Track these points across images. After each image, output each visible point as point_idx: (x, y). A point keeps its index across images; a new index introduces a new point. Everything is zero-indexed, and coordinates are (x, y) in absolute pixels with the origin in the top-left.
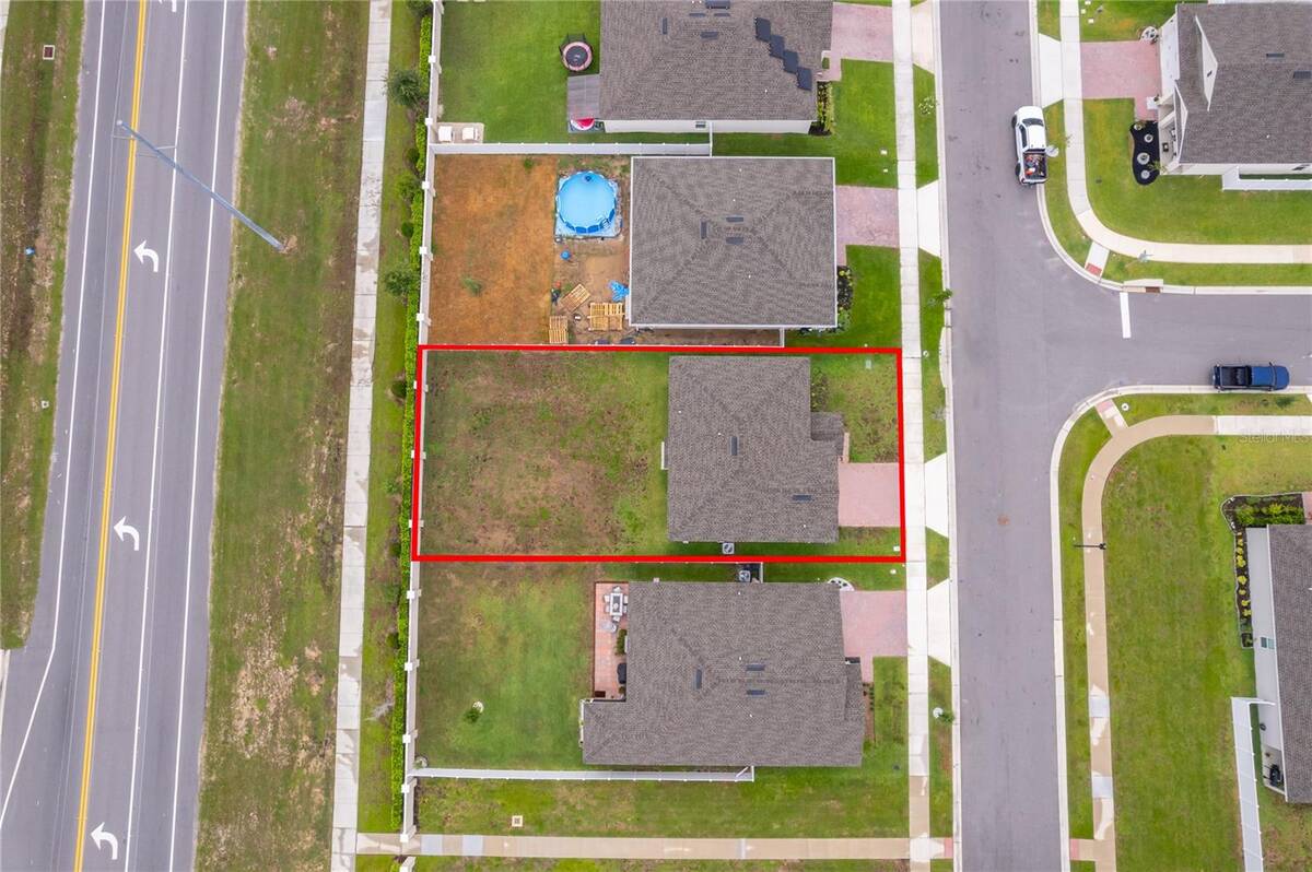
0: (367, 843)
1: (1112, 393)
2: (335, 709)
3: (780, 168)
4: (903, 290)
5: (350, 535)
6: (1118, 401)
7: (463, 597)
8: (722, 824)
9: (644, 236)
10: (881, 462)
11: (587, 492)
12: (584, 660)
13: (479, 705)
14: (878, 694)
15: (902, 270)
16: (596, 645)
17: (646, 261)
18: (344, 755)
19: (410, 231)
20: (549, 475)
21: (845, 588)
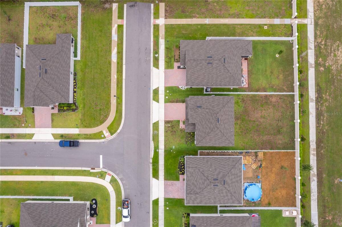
0: (305, 21)
1: (106, 140)
2: (315, 55)
3: (201, 202)
4: (164, 169)
5: (313, 100)
6: (105, 137)
7: (283, 84)
8: (213, 27)
9: (239, 182)
10: (171, 121)
11: (251, 112)
12: (250, 68)
13: (277, 56)
14: (173, 60)
15: (164, 174)
16: (247, 71)
17: (239, 175)
18: (312, 43)
19: (303, 184)
20: (261, 116)
21: (182, 87)
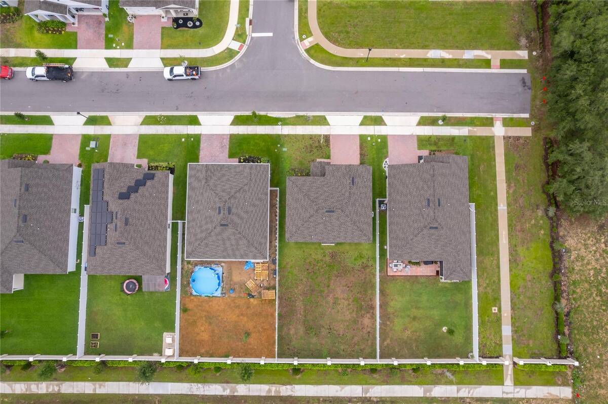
0: (509, 381)
1: (298, 42)
2: (448, 398)
3: (193, 189)
4: (249, 133)
5: (367, 393)
6: (302, 40)
7: (395, 338)
8: (492, 217)
9: (225, 254)
10: (330, 145)
11: (345, 280)
12: (423, 280)
13: (445, 329)
14: (434, 148)
15: (240, 133)
16: (416, 275)
17: (237, 253)
18: (469, 393)
19: (218, 368)
20: (337, 298)
21: (388, 163)
